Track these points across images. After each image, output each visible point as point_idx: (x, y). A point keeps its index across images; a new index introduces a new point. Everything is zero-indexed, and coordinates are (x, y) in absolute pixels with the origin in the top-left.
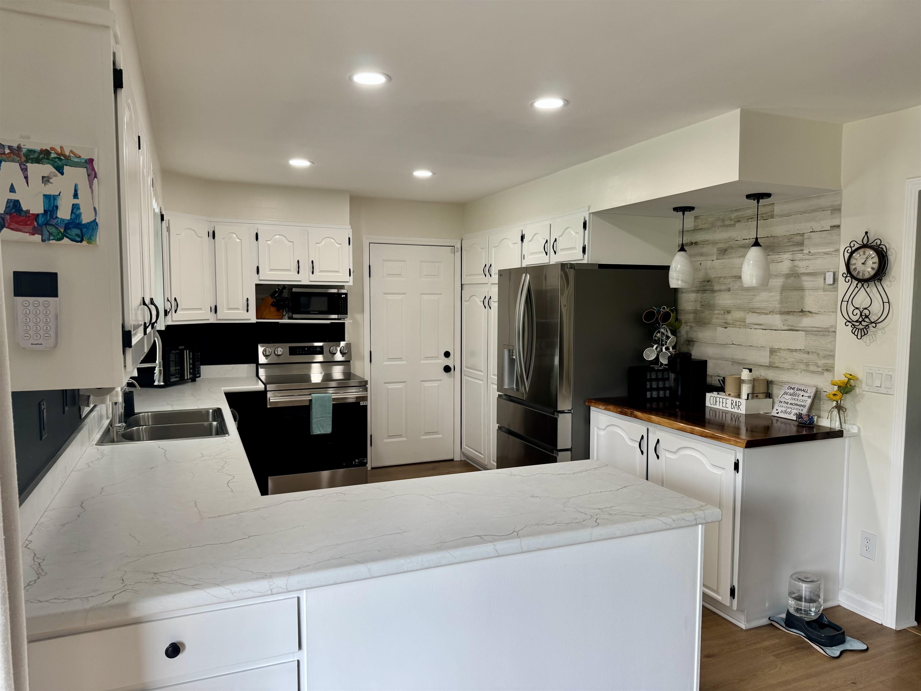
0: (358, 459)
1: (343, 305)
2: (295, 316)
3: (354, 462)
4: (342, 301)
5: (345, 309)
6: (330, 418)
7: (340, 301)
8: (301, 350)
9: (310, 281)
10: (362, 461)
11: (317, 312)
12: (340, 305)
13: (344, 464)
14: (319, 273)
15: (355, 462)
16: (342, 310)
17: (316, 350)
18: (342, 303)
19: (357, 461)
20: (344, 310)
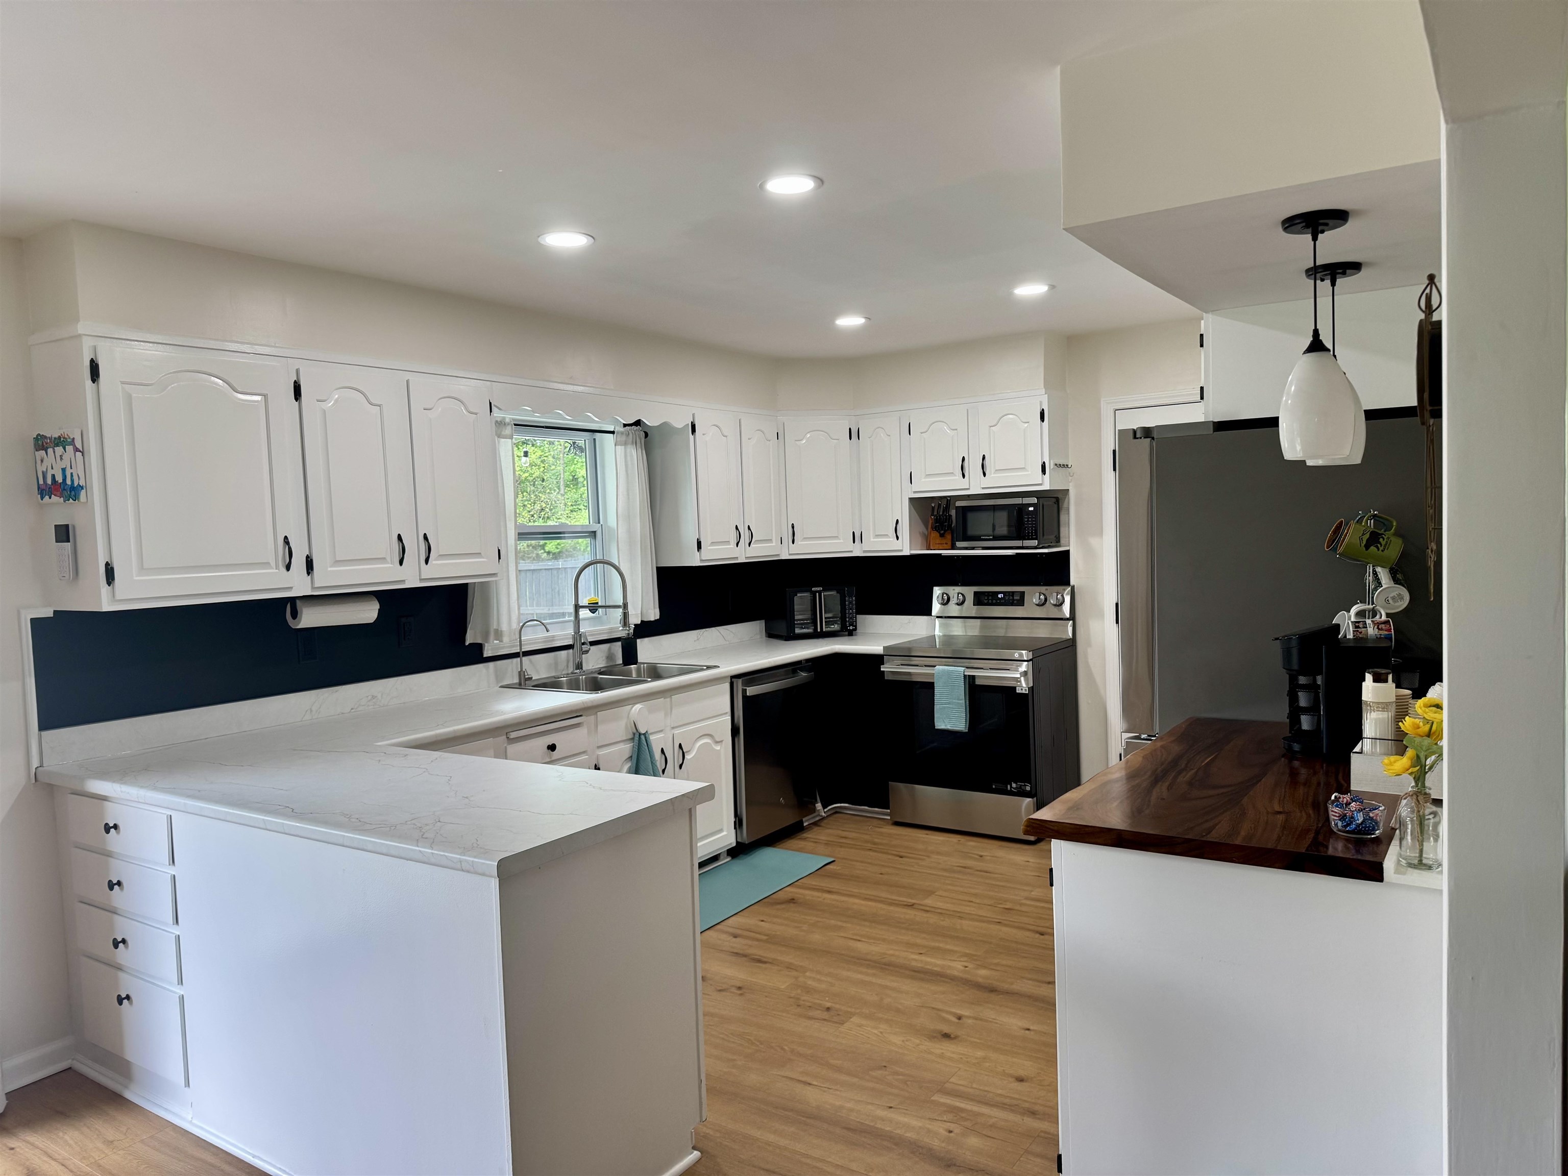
0: (1016, 784)
1: (1030, 524)
2: (959, 544)
3: (1009, 787)
4: (1028, 518)
5: (1034, 530)
6: (962, 706)
7: (1026, 518)
8: (990, 598)
9: (983, 488)
10: (1023, 787)
11: (990, 537)
12: (1026, 524)
13: (994, 787)
14: (994, 473)
15: (1011, 787)
16: (1029, 533)
17: (1013, 597)
18: (1028, 521)
19: (1014, 785)
20: (1032, 533)
